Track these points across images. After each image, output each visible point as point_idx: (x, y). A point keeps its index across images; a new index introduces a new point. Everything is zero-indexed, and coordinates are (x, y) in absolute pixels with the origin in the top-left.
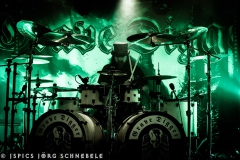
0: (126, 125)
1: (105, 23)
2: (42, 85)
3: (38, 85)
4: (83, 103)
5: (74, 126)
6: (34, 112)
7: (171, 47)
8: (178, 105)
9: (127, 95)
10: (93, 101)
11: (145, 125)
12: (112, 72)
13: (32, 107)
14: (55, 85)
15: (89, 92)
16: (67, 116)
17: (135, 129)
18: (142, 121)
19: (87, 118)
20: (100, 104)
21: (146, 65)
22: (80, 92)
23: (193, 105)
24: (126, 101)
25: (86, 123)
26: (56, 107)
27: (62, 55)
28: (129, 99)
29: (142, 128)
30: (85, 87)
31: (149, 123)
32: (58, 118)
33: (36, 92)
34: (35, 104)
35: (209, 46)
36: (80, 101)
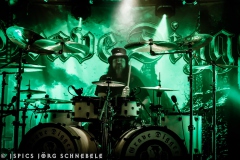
0: (123, 140)
1: (105, 29)
2: (34, 96)
3: (29, 96)
4: (77, 116)
5: (66, 140)
6: (24, 125)
7: (176, 56)
8: (180, 119)
9: (124, 108)
10: (88, 114)
11: (143, 141)
12: (108, 83)
13: (21, 120)
14: (47, 96)
15: (83, 105)
16: (58, 131)
17: (132, 145)
18: (139, 136)
19: (81, 133)
20: (95, 117)
21: (149, 75)
22: (74, 104)
23: (197, 119)
24: (123, 114)
25: (79, 138)
26: (48, 120)
27: (57, 63)
28: (126, 112)
29: (139, 144)
30: (79, 98)
31: (148, 139)
32: (49, 132)
33: (27, 104)
34: (24, 117)
35: (217, 55)
36: (73, 114)
